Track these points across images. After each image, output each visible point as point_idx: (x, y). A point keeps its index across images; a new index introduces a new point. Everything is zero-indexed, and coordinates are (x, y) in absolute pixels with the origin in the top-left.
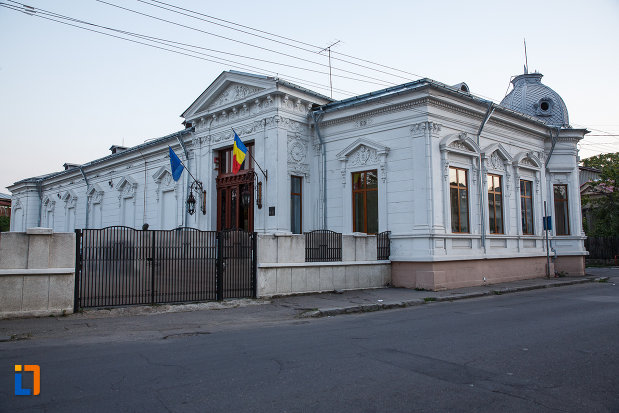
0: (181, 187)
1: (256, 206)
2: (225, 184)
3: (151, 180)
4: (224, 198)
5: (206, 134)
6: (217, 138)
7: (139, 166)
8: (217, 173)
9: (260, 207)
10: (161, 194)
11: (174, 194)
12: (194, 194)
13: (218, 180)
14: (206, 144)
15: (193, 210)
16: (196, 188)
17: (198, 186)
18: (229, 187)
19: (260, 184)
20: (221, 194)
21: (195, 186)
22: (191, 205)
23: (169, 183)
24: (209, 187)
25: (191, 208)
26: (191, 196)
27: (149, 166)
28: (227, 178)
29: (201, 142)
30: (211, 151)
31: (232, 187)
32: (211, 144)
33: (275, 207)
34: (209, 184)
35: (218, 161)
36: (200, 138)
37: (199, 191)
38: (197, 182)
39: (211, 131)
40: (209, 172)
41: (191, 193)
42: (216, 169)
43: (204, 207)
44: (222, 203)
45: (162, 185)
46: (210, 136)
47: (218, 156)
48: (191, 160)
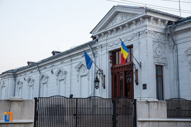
0: (91, 73)
1: (135, 84)
2: (116, 71)
3: (74, 69)
5: (105, 42)
6: (111, 44)
8: (111, 65)
9: (137, 84)
11: (87, 77)
13: (112, 69)
14: (104, 48)
15: (98, 86)
16: (100, 74)
17: (101, 72)
18: (118, 73)
19: (137, 70)
20: (114, 76)
21: (99, 72)
22: (97, 83)
23: (84, 71)
24: (107, 73)
25: (97, 85)
26: (97, 78)
27: (73, 62)
28: (117, 67)
29: (102, 47)
30: (108, 52)
31: (120, 73)
32: (108, 48)
33: (146, 84)
34: (107, 71)
35: (111, 58)
36: (101, 45)
37: (101, 75)
38: (100, 70)
39: (107, 41)
40: (107, 64)
41: (97, 76)
42: (111, 62)
43: (104, 84)
44: (115, 82)
45: (80, 72)
46: (107, 43)
47: (111, 55)
48: (97, 58)
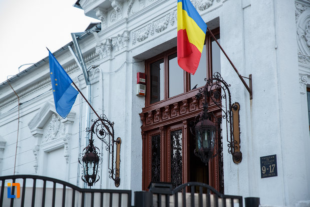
0: (76, 138)
1: (227, 157)
2: (158, 123)
3: (27, 132)
4: (156, 150)
5: (120, 30)
6: (142, 34)
7: (11, 112)
8: (141, 103)
9: (237, 158)
10: (42, 155)
11: (64, 152)
12: (97, 143)
13: (144, 116)
14: (120, 49)
15: (94, 177)
16: (102, 133)
17: (105, 128)
18: (166, 128)
19: (235, 108)
20: (150, 143)
21: (100, 128)
22: (91, 166)
23: (56, 134)
24: (127, 131)
25: (91, 172)
26: (91, 148)
27: (25, 110)
28: (162, 109)
29: (112, 48)
30: (131, 60)
31: (173, 128)
32: (131, 46)
33: (275, 156)
34: (126, 125)
35: (143, 80)
36: (111, 41)
37: (107, 138)
38: (102, 120)
39: (130, 24)
40: (127, 100)
41: (91, 142)
42: (140, 95)
43: (118, 170)
44: (153, 161)
45: (44, 139)
46: (129, 33)
47: (143, 71)
48: (95, 85)
